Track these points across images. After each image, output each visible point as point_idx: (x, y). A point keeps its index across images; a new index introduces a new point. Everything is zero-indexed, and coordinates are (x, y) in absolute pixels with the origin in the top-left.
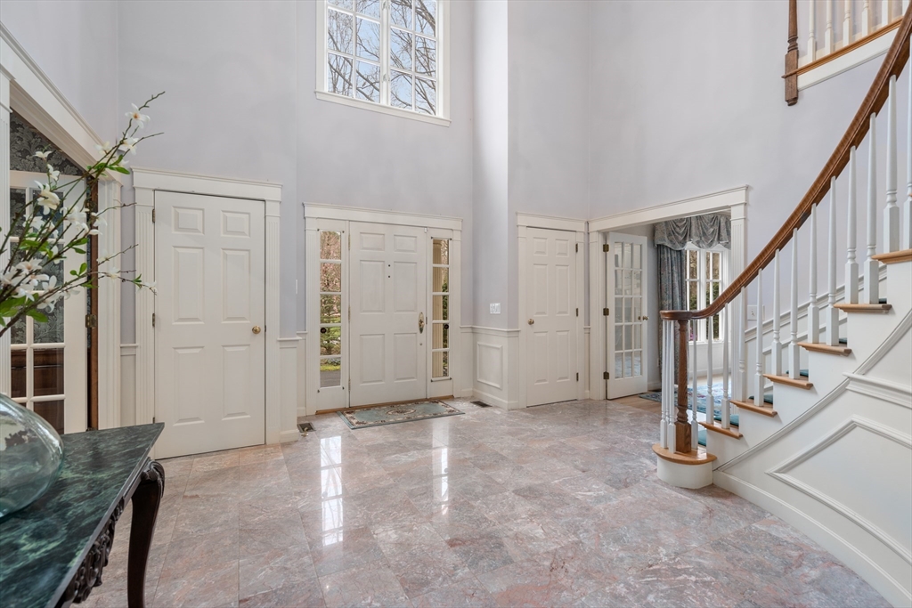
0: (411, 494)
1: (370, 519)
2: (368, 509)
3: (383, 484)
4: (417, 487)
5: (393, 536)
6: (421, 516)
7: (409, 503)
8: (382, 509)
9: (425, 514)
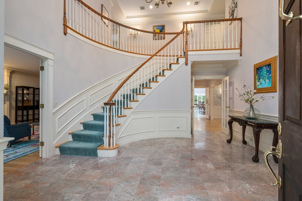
0: (198, 175)
1: (215, 171)
2: (216, 175)
3: (209, 184)
4: (194, 178)
5: (208, 165)
6: (198, 167)
7: (200, 172)
8: (211, 173)
9: (197, 167)
